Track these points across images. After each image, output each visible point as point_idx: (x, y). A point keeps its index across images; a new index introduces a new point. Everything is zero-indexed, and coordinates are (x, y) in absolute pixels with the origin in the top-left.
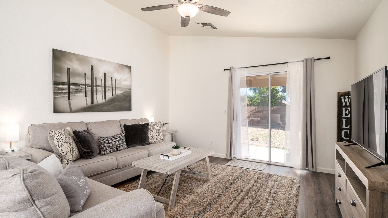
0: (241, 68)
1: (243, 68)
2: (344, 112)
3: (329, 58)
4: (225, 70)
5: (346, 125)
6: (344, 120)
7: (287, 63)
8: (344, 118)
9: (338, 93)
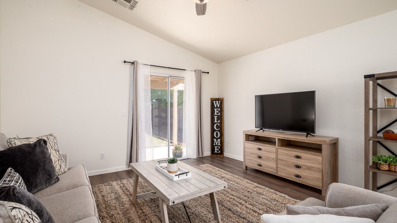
0: (145, 65)
1: (147, 65)
2: (216, 112)
3: (208, 73)
4: (125, 62)
5: (217, 121)
6: (216, 117)
7: (185, 70)
8: (216, 115)
9: (211, 99)
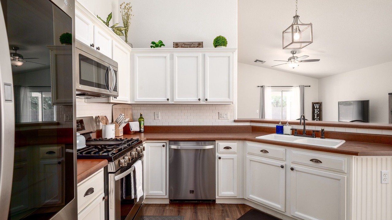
1: (270, 86)
2: (316, 111)
3: (310, 86)
4: (258, 87)
5: (317, 117)
6: (316, 115)
7: (292, 86)
9: (313, 103)
